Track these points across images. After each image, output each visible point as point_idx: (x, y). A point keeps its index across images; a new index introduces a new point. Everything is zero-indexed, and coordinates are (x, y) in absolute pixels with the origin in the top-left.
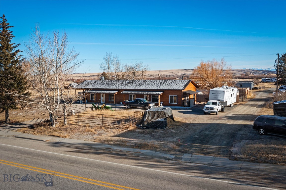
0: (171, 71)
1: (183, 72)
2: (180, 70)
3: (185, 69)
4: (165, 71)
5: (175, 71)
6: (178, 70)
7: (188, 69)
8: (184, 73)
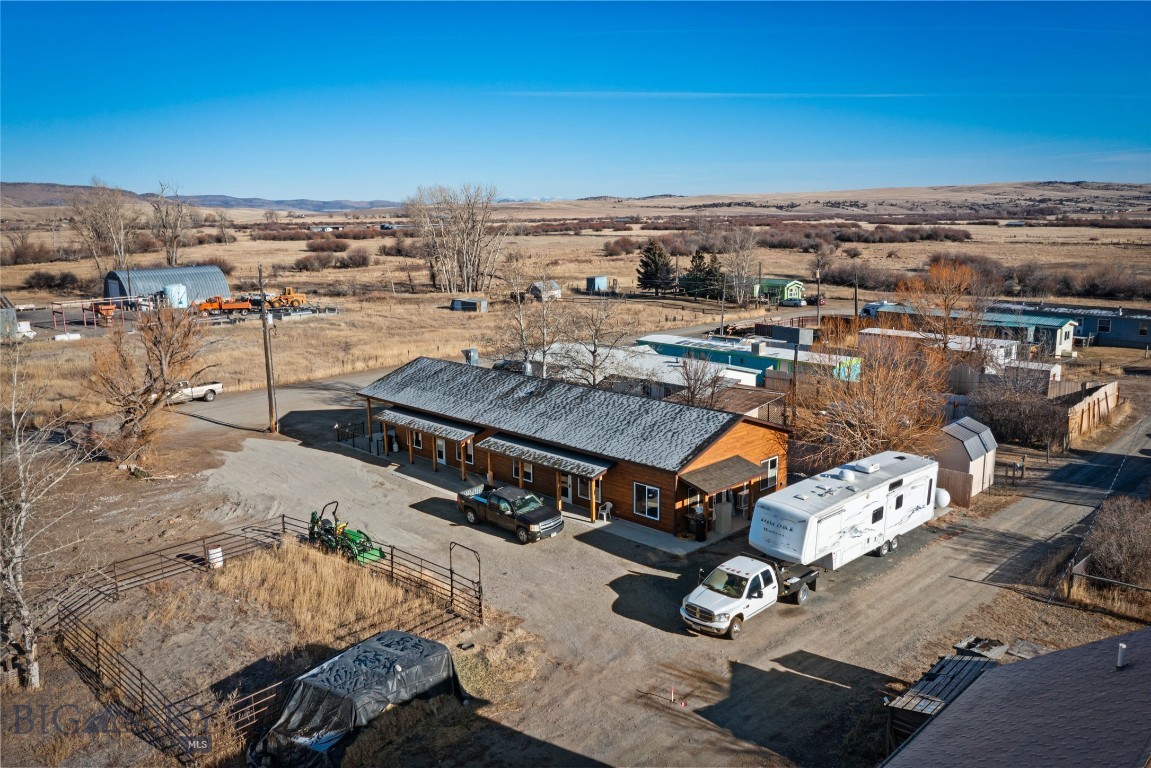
0: (993, 188)
1: (1041, 192)
2: (1027, 185)
3: (1049, 183)
4: (971, 189)
5: (1007, 189)
6: (1022, 184)
7: (1061, 183)
8: (1041, 198)
